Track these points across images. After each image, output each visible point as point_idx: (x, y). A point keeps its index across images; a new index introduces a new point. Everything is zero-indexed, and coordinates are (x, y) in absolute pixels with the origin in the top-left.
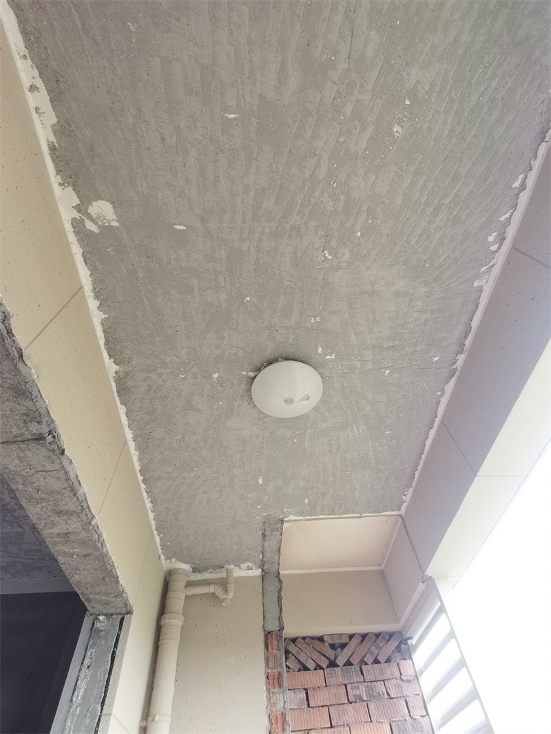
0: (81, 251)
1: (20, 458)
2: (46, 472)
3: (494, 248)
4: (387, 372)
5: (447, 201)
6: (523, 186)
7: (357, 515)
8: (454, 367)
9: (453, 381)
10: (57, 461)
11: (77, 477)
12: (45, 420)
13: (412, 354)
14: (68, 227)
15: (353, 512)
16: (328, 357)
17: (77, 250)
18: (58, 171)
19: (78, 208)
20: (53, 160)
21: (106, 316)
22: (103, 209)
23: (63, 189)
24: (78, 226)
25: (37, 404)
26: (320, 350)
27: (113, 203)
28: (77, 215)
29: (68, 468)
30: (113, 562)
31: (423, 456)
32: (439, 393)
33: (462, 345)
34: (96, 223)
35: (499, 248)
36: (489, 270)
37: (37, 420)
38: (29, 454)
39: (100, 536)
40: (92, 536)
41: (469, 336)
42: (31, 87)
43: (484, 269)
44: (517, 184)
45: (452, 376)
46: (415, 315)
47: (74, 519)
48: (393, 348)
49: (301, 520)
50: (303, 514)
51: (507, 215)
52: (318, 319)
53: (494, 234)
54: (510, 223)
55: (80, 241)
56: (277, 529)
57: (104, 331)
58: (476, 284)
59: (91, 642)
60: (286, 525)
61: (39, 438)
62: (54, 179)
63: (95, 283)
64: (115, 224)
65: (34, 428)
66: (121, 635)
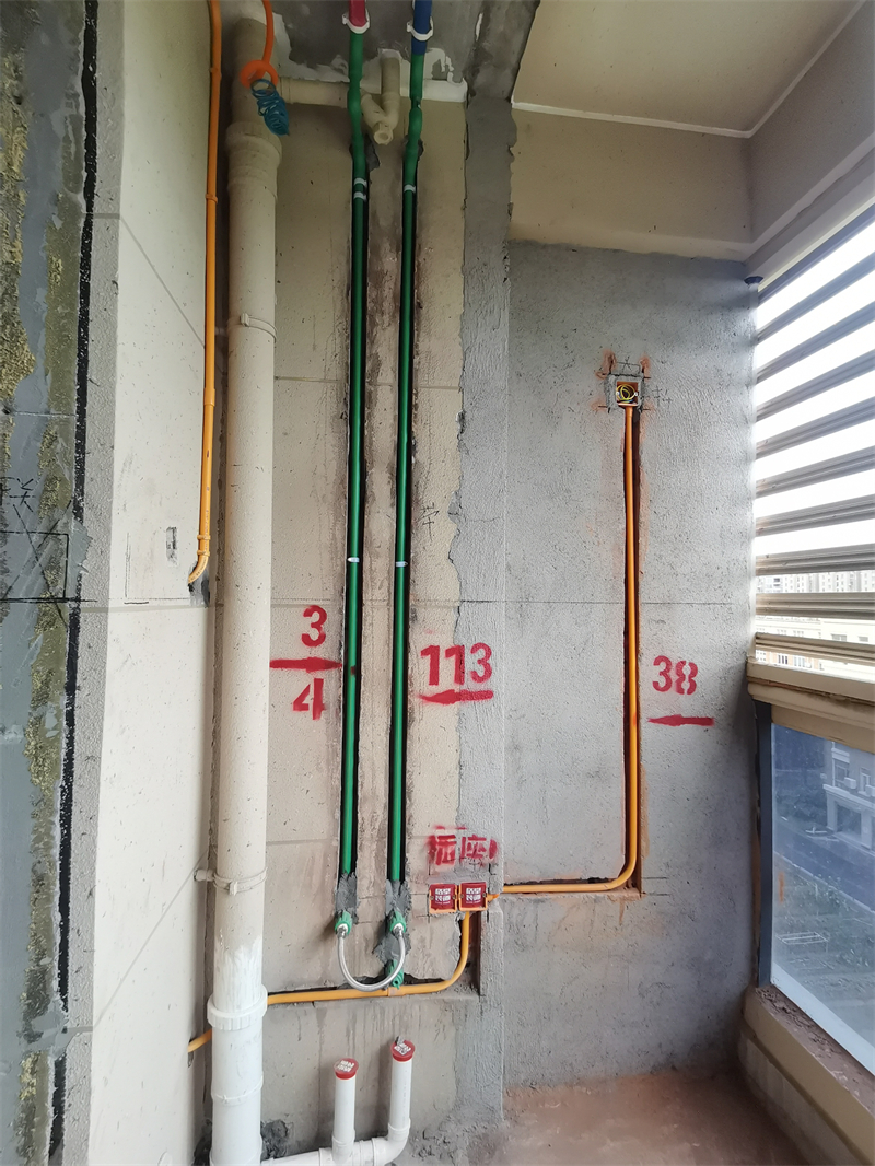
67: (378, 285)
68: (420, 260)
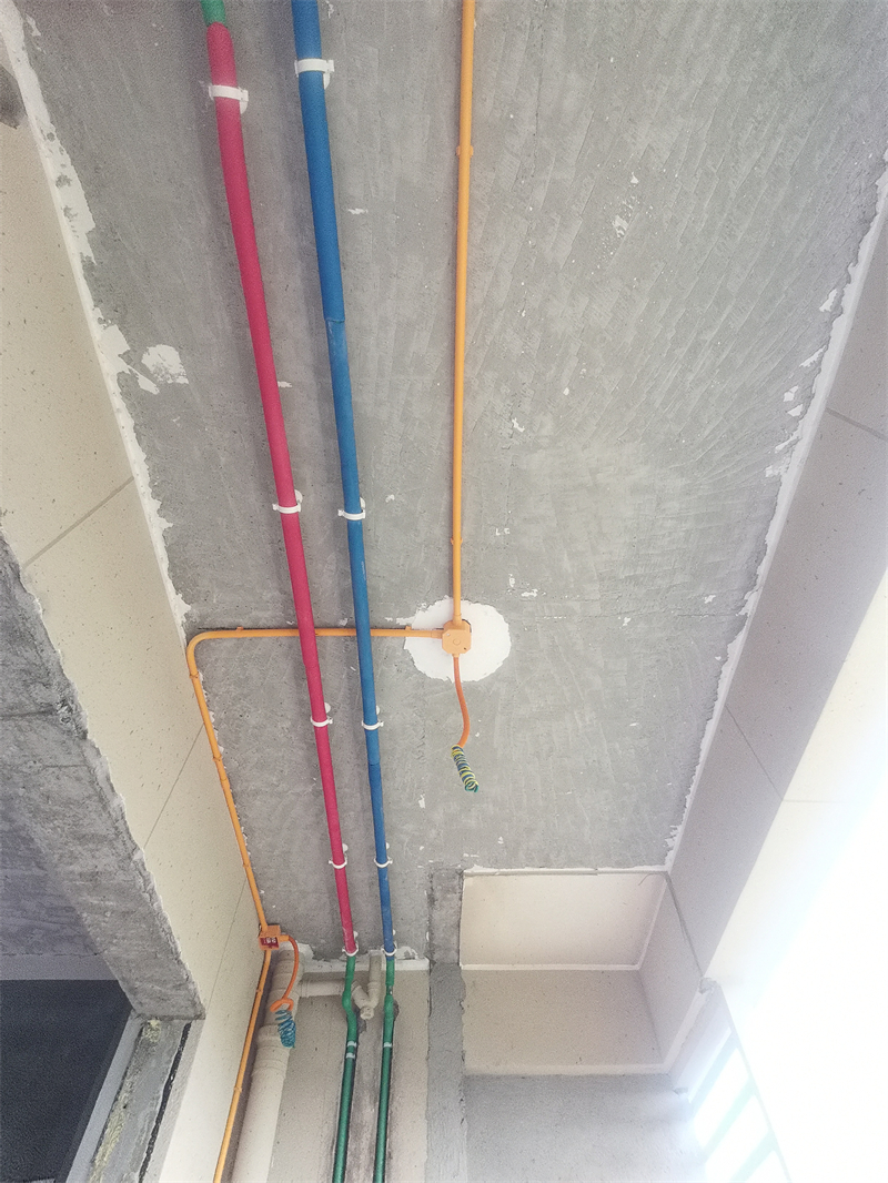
0: (131, 422)
1: (19, 744)
2: (60, 767)
3: (795, 412)
4: (627, 620)
5: (709, 336)
6: (838, 310)
7: (589, 869)
8: (742, 613)
9: (741, 637)
10: (75, 750)
11: (108, 779)
12: (55, 682)
13: (668, 590)
14: (113, 386)
15: (582, 864)
16: (526, 594)
17: (125, 421)
18: (98, 301)
19: (126, 357)
20: (90, 284)
21: (171, 525)
22: (165, 358)
23: (105, 328)
24: (127, 384)
25: (44, 655)
26: (512, 582)
27: (179, 348)
28: (125, 368)
29: (95, 763)
30: (170, 928)
31: (699, 769)
32: (719, 658)
33: (753, 576)
34: (154, 380)
35: (804, 413)
36: (790, 449)
37: (43, 680)
38: (33, 737)
39: (147, 881)
40: (134, 879)
41: (764, 561)
42: (59, 179)
43: (780, 447)
44: (826, 306)
45: (740, 629)
46: (669, 523)
47: (105, 849)
48: (634, 580)
49: (493, 874)
50: (495, 863)
51: (815, 357)
52: (506, 529)
53: (795, 389)
54: (820, 370)
55: (131, 408)
56: (453, 888)
57: (168, 549)
58: (769, 472)
59: (133, 1063)
60: (467, 882)
61: (47, 711)
62: (91, 313)
63: (153, 472)
64: (183, 380)
65: (41, 694)
66: (183, 1054)
67: (358, 1138)
68: (392, 1108)
